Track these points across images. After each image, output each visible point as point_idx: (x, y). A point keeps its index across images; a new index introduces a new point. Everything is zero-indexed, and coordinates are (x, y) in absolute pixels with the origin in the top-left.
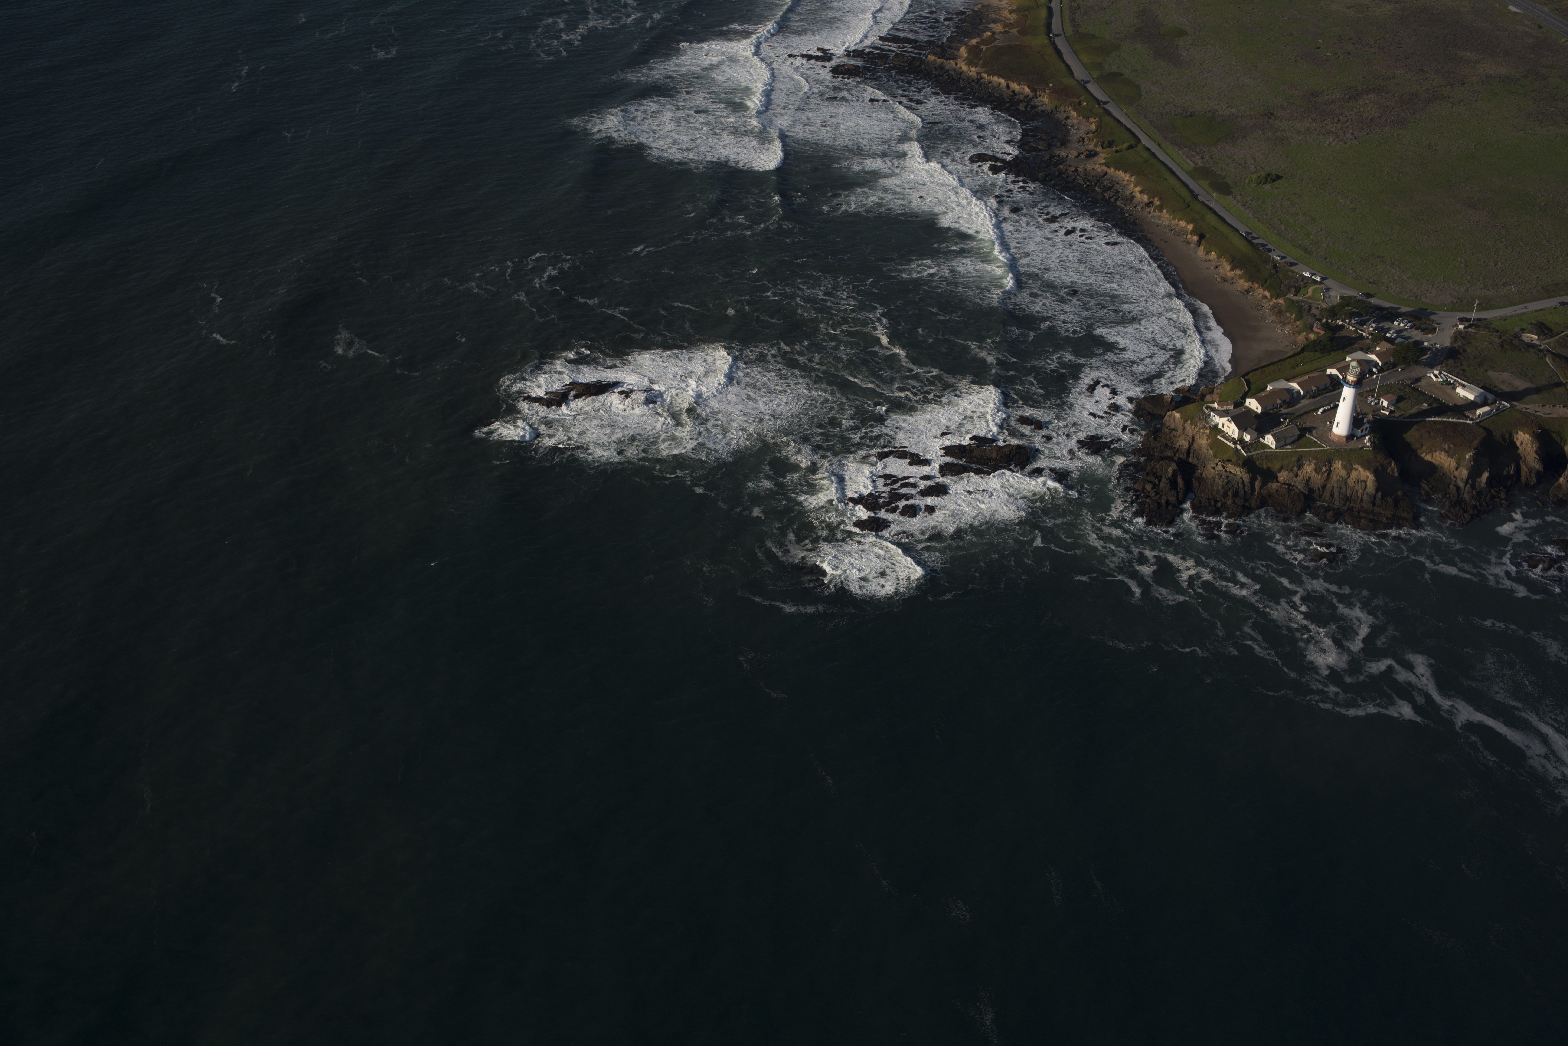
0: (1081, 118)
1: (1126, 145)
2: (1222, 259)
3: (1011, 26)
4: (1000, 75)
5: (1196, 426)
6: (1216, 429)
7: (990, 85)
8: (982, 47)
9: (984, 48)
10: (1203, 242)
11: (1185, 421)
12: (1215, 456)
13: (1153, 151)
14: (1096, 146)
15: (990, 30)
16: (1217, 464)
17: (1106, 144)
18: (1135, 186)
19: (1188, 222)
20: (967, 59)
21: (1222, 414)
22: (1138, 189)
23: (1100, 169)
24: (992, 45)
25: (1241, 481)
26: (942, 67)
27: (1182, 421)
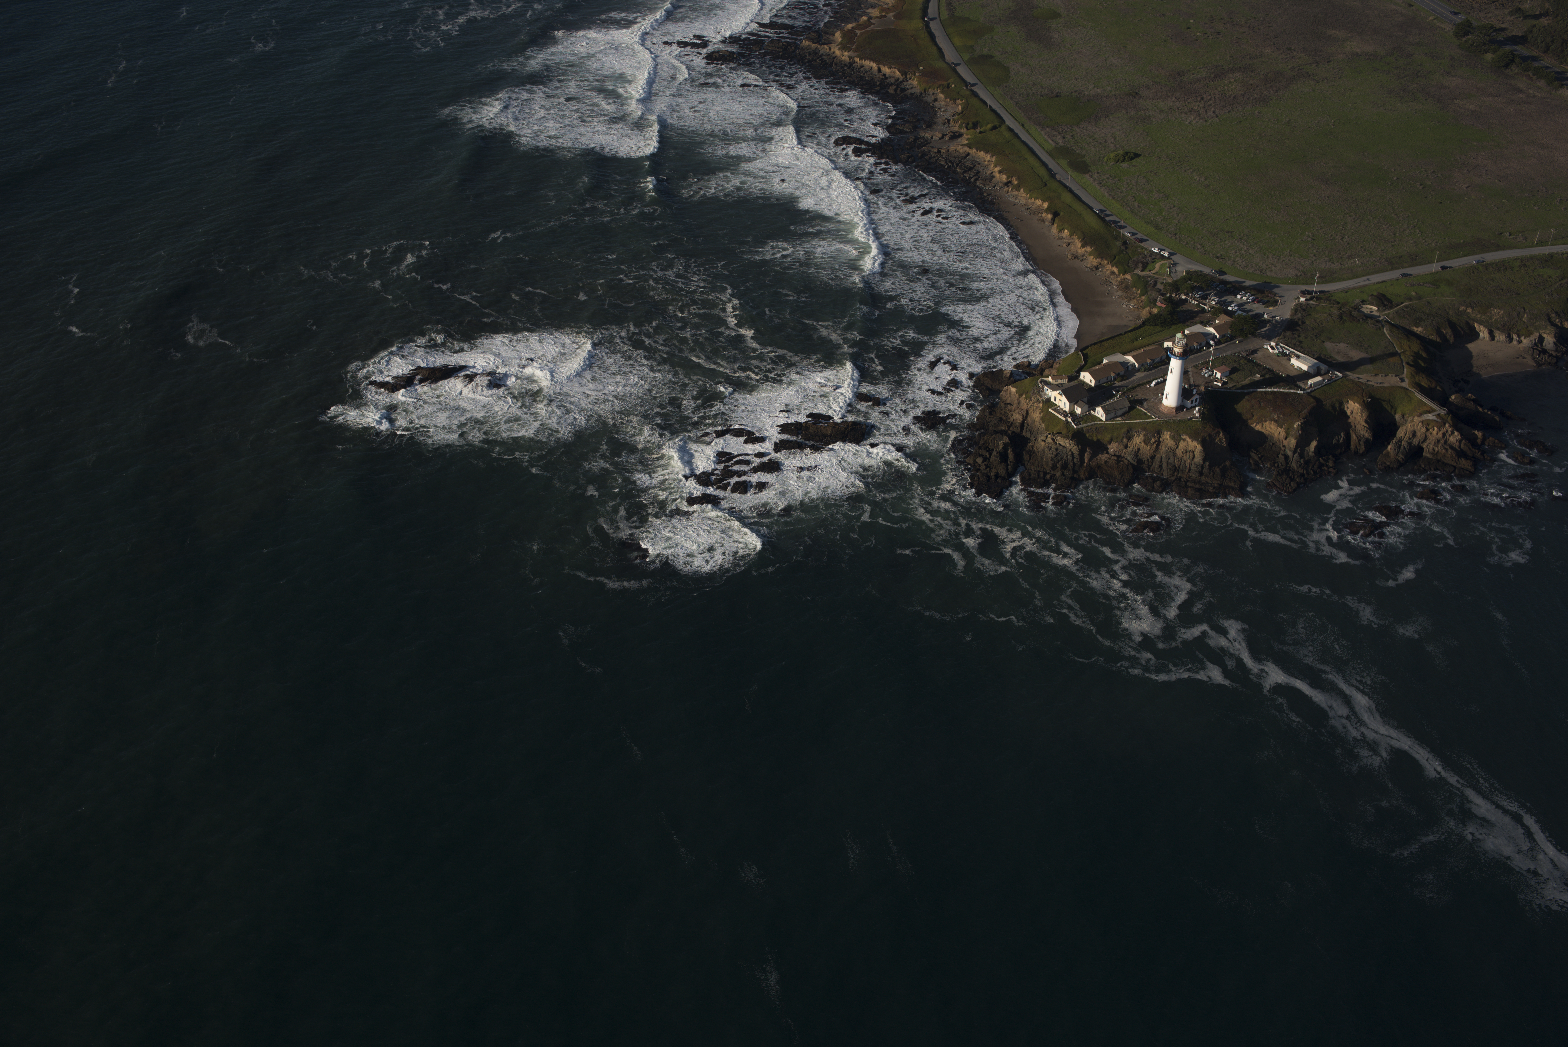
0: (948, 100)
1: (989, 126)
2: (1074, 237)
3: (888, 10)
4: (872, 59)
5: (1031, 400)
6: (1048, 402)
7: (862, 69)
8: (857, 31)
9: (858, 32)
10: (1057, 220)
11: (1020, 396)
12: (1047, 429)
13: (1016, 131)
14: (960, 127)
15: (867, 14)
16: (1047, 437)
17: (971, 125)
18: (995, 166)
19: (1044, 201)
20: (841, 43)
21: (1054, 387)
22: (997, 169)
23: (962, 150)
24: (867, 29)
25: (1070, 453)
26: (816, 52)
27: (1017, 396)
